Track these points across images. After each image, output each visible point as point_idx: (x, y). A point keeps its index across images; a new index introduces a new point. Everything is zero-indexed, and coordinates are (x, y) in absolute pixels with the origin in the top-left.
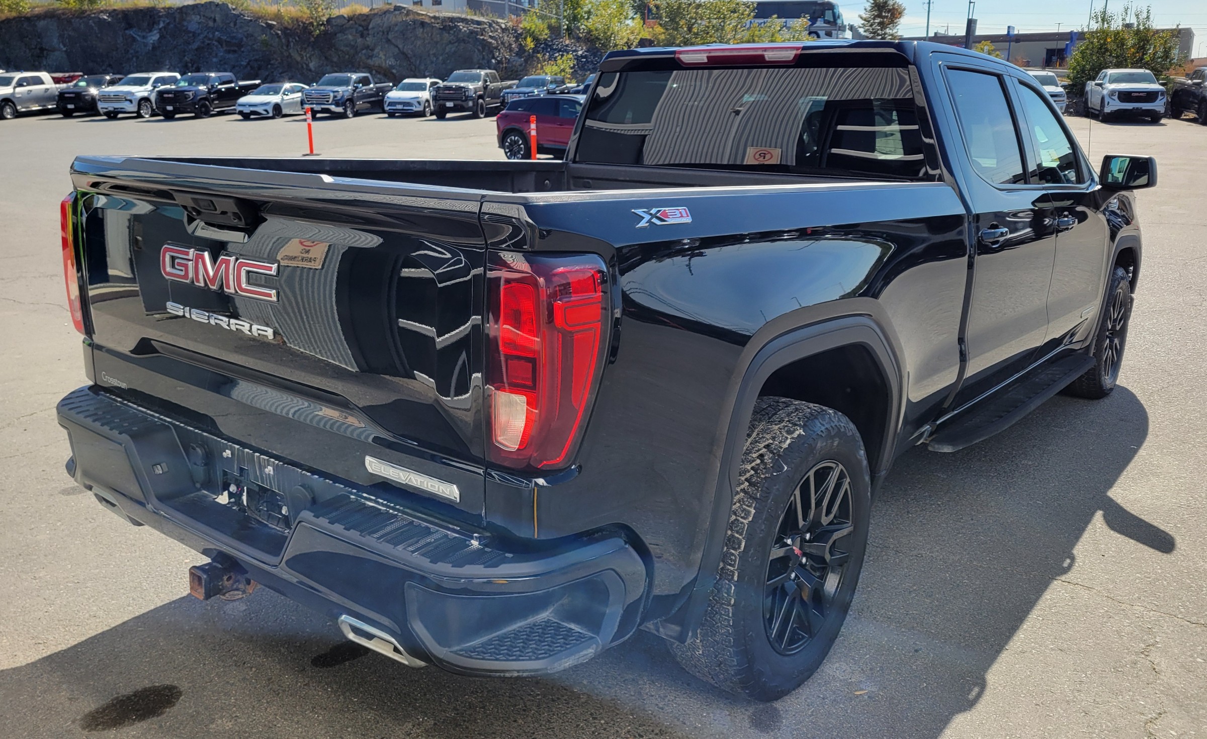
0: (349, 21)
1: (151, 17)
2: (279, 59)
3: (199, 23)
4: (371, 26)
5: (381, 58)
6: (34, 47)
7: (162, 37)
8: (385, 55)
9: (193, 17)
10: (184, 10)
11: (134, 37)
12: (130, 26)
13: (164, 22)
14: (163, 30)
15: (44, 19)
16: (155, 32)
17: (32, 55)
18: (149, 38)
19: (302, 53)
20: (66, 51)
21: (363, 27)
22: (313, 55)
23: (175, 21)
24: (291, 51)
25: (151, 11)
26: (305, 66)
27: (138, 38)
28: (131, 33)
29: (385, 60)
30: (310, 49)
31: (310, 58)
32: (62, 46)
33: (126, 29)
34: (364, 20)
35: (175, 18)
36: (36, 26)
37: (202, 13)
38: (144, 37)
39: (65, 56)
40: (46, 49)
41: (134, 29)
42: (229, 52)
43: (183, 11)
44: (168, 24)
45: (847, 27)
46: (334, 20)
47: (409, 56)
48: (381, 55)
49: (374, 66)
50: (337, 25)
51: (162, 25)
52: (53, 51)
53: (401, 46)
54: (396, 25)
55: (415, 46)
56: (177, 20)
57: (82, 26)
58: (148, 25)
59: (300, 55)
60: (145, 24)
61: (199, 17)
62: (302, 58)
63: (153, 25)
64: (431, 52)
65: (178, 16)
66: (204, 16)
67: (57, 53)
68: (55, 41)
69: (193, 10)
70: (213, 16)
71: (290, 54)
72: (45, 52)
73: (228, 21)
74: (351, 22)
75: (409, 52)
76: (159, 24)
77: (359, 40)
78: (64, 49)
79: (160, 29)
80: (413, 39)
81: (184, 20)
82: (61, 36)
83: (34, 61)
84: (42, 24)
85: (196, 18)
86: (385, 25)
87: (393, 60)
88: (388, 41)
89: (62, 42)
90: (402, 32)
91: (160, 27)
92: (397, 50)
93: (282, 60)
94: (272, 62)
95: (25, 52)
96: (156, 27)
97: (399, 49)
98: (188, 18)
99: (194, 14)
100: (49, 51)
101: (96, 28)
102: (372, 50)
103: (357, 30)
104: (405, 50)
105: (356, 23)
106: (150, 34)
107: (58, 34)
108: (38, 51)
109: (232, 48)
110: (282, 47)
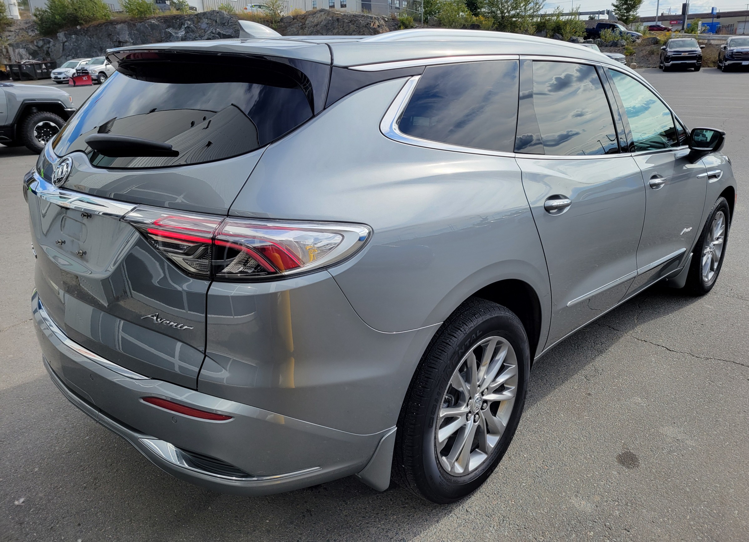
0: (294, 19)
1: (180, 20)
3: (207, 24)
4: (307, 22)
7: (187, 32)
9: (204, 20)
11: (171, 33)
12: (169, 27)
13: (187, 23)
14: (187, 28)
15: (120, 24)
16: (183, 30)
18: (179, 34)
20: (133, 43)
21: (302, 23)
23: (193, 22)
25: (180, 17)
27: (173, 34)
28: (169, 31)
32: (131, 40)
34: (303, 18)
36: (116, 28)
37: (209, 17)
38: (176, 33)
41: (171, 28)
43: (199, 17)
44: (190, 25)
45: (606, 12)
46: (285, 20)
50: (287, 22)
51: (186, 26)
52: (126, 43)
54: (322, 21)
56: (195, 22)
57: (141, 28)
58: (178, 26)
61: (207, 20)
63: (182, 25)
65: (195, 19)
66: (210, 19)
67: (128, 44)
68: (127, 36)
69: (204, 15)
70: (215, 19)
72: (121, 44)
73: (224, 22)
74: (295, 20)
76: (184, 25)
79: (186, 28)
81: (199, 22)
82: (130, 34)
84: (119, 26)
85: (206, 21)
86: (316, 21)
89: (131, 38)
90: (325, 25)
91: (186, 27)
95: (110, 43)
96: (183, 27)
98: (201, 21)
99: (205, 18)
100: (123, 43)
101: (149, 28)
103: (298, 25)
105: (298, 21)
106: (180, 31)
107: (128, 33)
108: (118, 43)
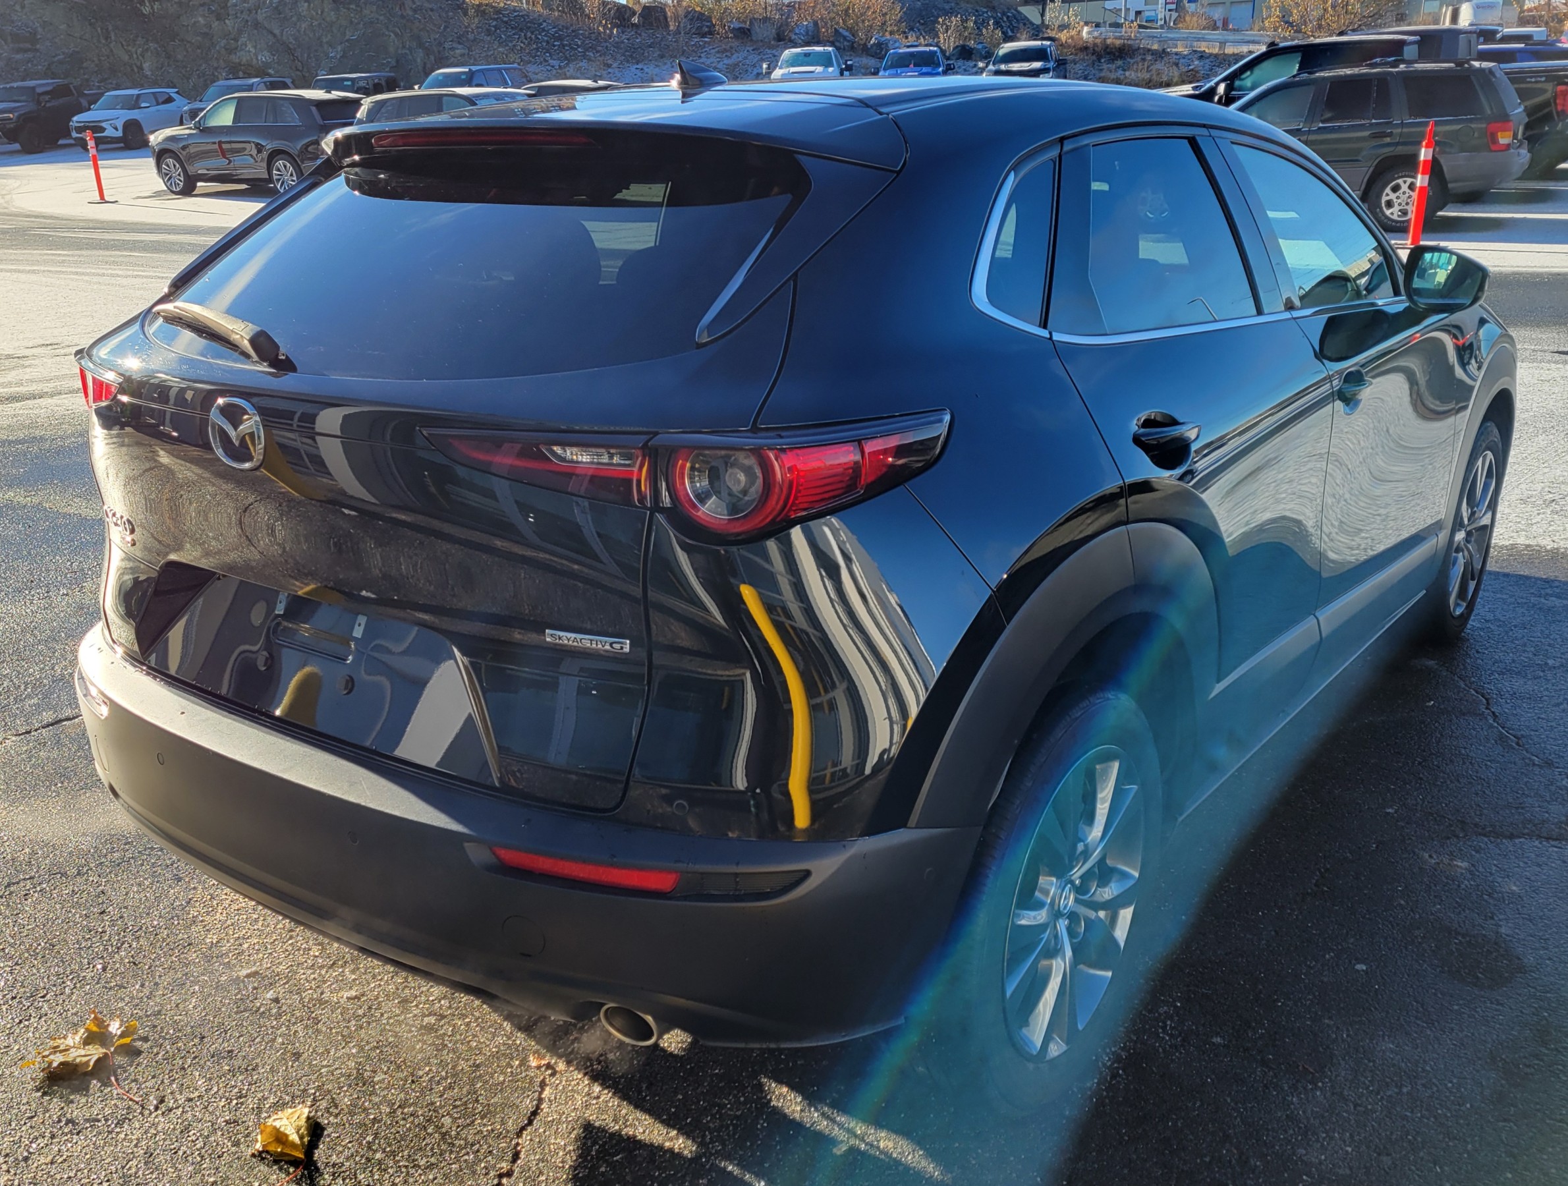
2: (95, 59)
5: (249, 51)
8: (255, 47)
19: (130, 48)
22: (147, 50)
24: (112, 45)
26: (136, 70)
29: (256, 55)
30: (140, 41)
31: (143, 57)
42: (19, 51)
47: (291, 46)
48: (250, 47)
49: (240, 64)
53: (277, 32)
55: (299, 31)
59: (127, 51)
62: (131, 56)
64: (324, 40)
71: (112, 51)
75: (291, 40)
77: (215, 24)
80: (294, 19)
87: (266, 53)
88: (257, 25)
92: (270, 37)
93: (99, 60)
94: (85, 65)
97: (275, 36)
102: (236, 40)
104: (284, 38)
109: (22, 45)
110: (99, 42)
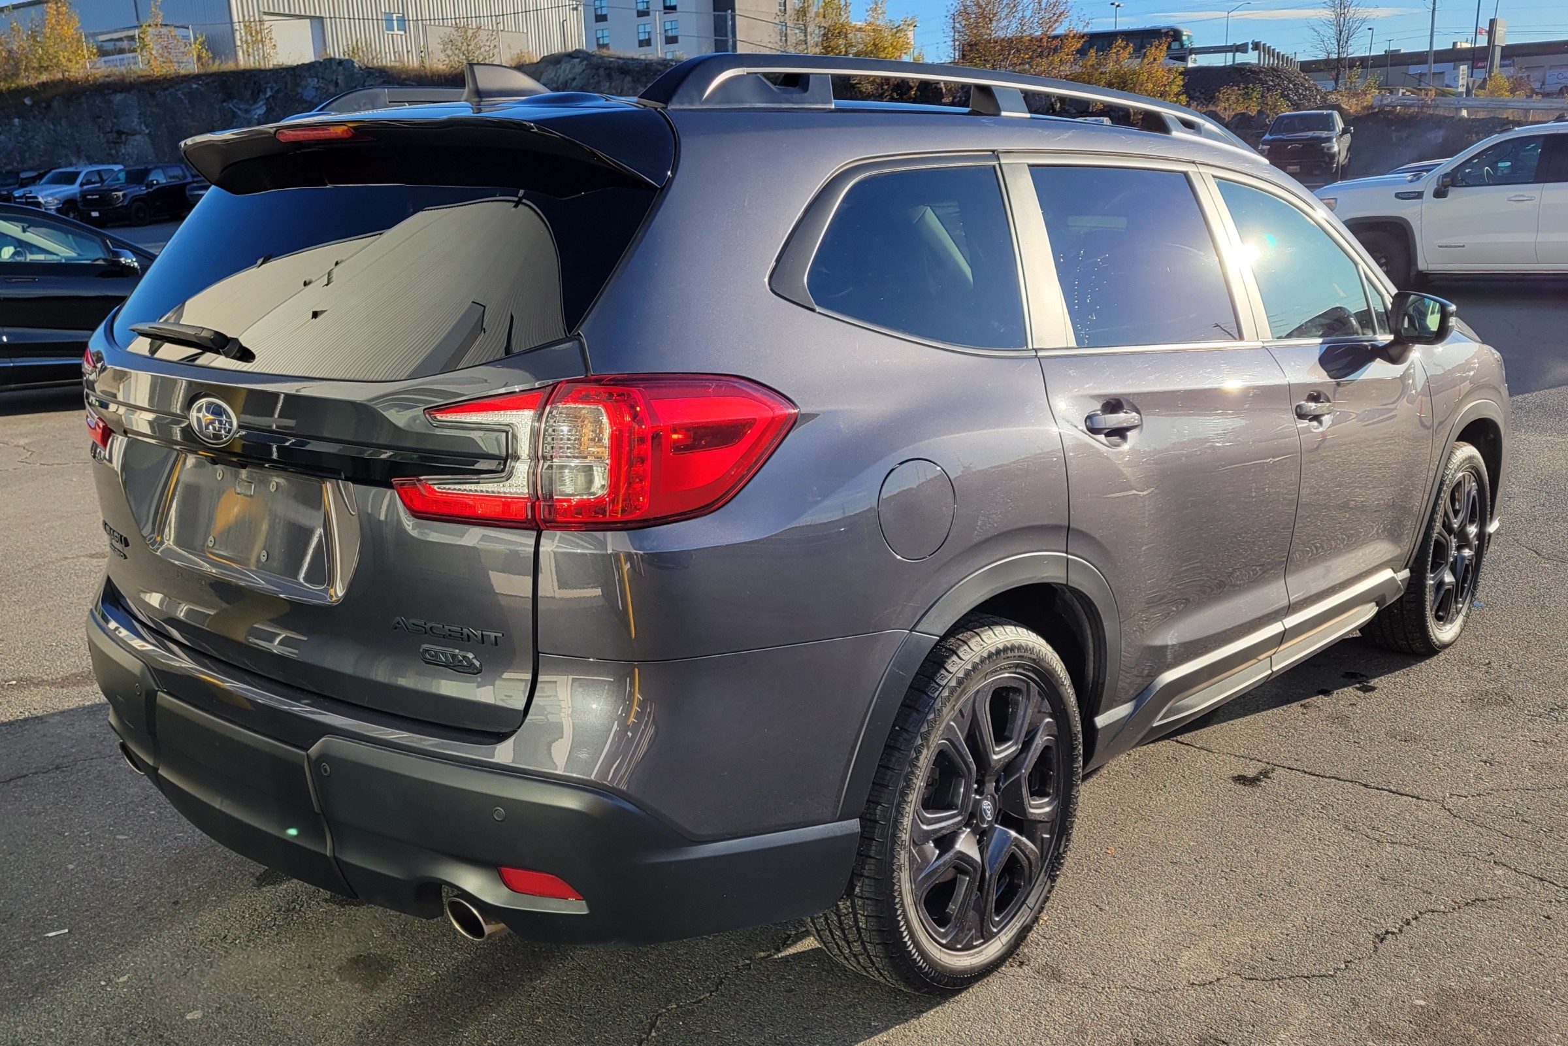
1: (255, 83)
3: (317, 89)
6: (108, 130)
7: (269, 110)
9: (309, 80)
10: (298, 72)
11: (234, 112)
12: (229, 97)
13: (272, 89)
14: (271, 99)
15: (121, 92)
16: (261, 103)
17: (108, 142)
18: (254, 113)
20: (149, 134)
23: (286, 87)
25: (255, 76)
27: (239, 113)
28: (231, 105)
32: (144, 128)
33: (224, 101)
35: (286, 83)
36: (110, 101)
37: (320, 75)
38: (246, 111)
39: (148, 141)
40: (124, 133)
41: (235, 101)
44: (277, 92)
51: (269, 93)
52: (134, 135)
56: (289, 86)
57: (169, 100)
58: (252, 93)
60: (248, 94)
61: (316, 80)
63: (258, 93)
65: (289, 79)
66: (323, 78)
67: (138, 137)
68: (136, 120)
69: (308, 70)
70: (334, 77)
72: (123, 136)
73: (354, 85)
76: (265, 93)
78: (147, 131)
79: (267, 99)
81: (298, 85)
82: (142, 114)
83: (110, 149)
84: (119, 97)
85: (313, 82)
89: (144, 122)
91: (267, 95)
95: (98, 137)
96: (262, 96)
98: (303, 83)
99: (311, 76)
100: (127, 134)
101: (186, 102)
106: (254, 107)
107: (138, 112)
108: (115, 135)
